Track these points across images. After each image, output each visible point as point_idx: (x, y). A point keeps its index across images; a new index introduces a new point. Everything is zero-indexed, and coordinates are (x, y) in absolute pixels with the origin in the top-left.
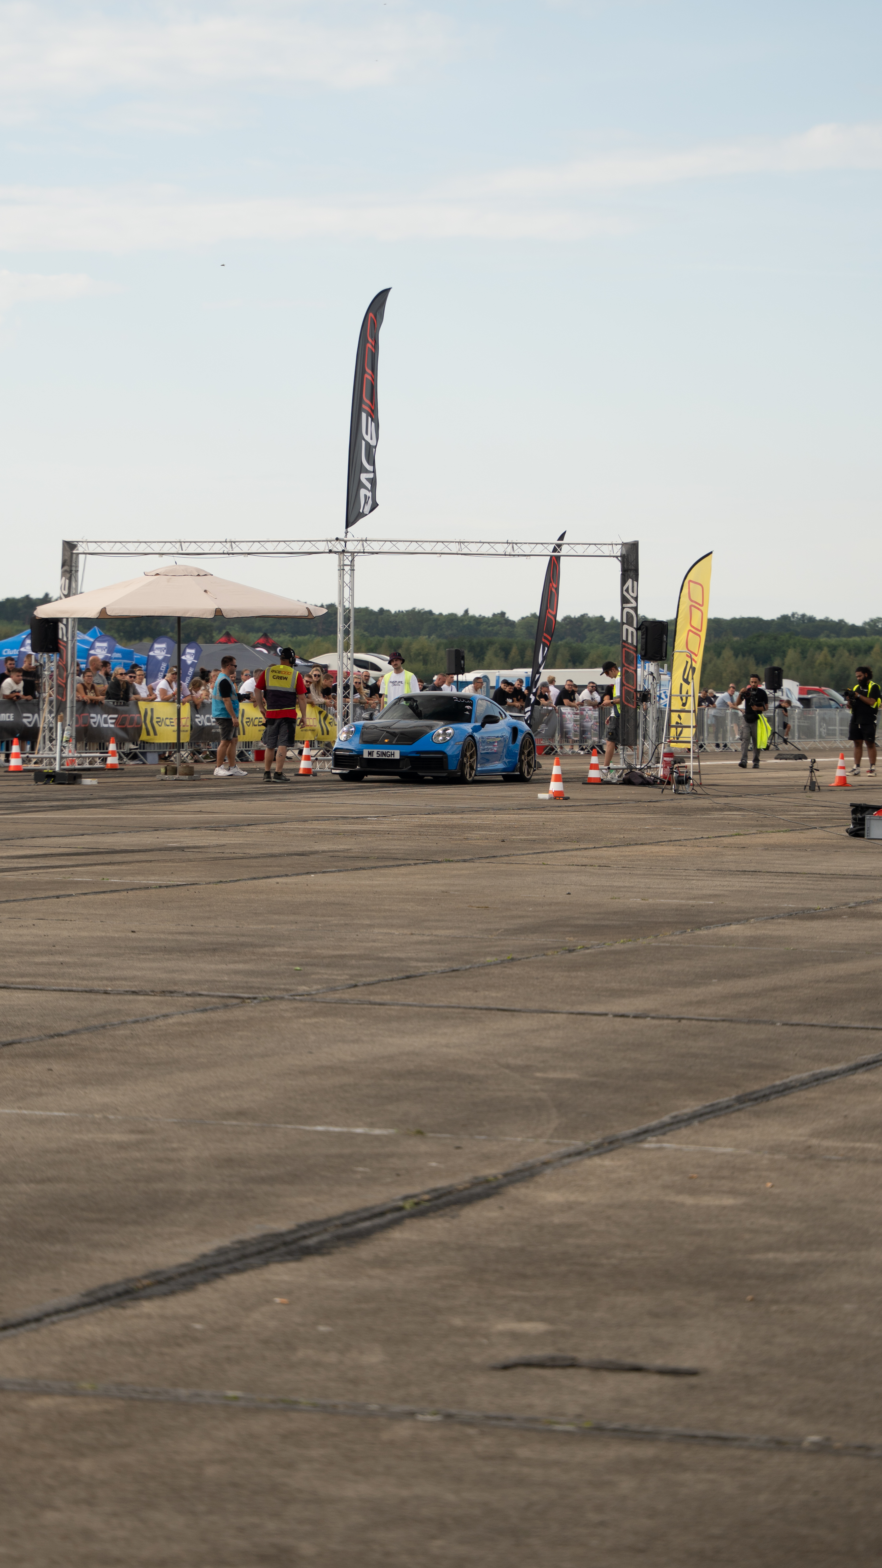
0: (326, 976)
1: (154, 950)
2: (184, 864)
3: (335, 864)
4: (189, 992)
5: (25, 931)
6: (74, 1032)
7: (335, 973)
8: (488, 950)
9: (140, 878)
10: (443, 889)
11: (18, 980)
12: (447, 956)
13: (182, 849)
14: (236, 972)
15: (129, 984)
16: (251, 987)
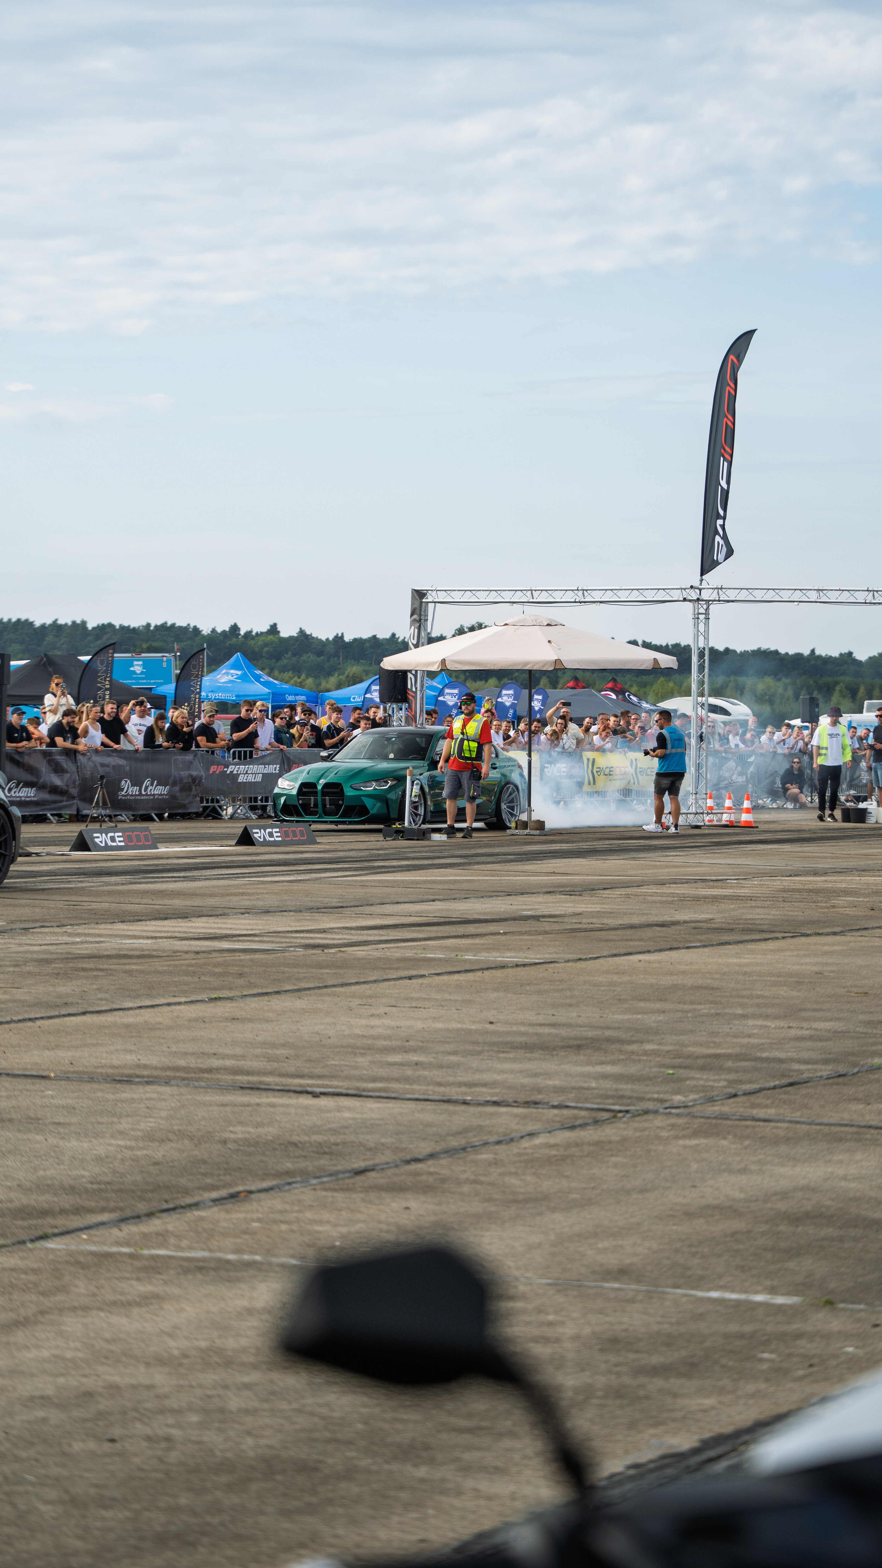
0: (701, 1083)
1: (514, 1047)
2: (540, 937)
3: (698, 937)
4: (556, 1103)
5: (375, 1022)
6: (432, 1156)
7: (712, 1078)
8: (874, 1048)
9: (495, 954)
10: (815, 969)
11: (371, 1085)
12: (831, 1056)
13: (537, 918)
14: (605, 1076)
15: (490, 1091)
16: (622, 1097)
